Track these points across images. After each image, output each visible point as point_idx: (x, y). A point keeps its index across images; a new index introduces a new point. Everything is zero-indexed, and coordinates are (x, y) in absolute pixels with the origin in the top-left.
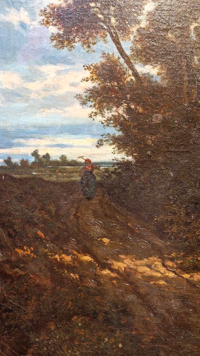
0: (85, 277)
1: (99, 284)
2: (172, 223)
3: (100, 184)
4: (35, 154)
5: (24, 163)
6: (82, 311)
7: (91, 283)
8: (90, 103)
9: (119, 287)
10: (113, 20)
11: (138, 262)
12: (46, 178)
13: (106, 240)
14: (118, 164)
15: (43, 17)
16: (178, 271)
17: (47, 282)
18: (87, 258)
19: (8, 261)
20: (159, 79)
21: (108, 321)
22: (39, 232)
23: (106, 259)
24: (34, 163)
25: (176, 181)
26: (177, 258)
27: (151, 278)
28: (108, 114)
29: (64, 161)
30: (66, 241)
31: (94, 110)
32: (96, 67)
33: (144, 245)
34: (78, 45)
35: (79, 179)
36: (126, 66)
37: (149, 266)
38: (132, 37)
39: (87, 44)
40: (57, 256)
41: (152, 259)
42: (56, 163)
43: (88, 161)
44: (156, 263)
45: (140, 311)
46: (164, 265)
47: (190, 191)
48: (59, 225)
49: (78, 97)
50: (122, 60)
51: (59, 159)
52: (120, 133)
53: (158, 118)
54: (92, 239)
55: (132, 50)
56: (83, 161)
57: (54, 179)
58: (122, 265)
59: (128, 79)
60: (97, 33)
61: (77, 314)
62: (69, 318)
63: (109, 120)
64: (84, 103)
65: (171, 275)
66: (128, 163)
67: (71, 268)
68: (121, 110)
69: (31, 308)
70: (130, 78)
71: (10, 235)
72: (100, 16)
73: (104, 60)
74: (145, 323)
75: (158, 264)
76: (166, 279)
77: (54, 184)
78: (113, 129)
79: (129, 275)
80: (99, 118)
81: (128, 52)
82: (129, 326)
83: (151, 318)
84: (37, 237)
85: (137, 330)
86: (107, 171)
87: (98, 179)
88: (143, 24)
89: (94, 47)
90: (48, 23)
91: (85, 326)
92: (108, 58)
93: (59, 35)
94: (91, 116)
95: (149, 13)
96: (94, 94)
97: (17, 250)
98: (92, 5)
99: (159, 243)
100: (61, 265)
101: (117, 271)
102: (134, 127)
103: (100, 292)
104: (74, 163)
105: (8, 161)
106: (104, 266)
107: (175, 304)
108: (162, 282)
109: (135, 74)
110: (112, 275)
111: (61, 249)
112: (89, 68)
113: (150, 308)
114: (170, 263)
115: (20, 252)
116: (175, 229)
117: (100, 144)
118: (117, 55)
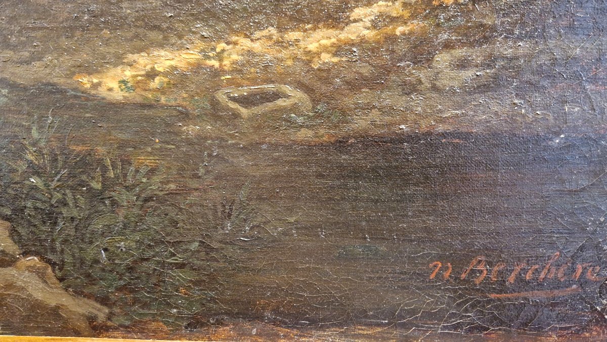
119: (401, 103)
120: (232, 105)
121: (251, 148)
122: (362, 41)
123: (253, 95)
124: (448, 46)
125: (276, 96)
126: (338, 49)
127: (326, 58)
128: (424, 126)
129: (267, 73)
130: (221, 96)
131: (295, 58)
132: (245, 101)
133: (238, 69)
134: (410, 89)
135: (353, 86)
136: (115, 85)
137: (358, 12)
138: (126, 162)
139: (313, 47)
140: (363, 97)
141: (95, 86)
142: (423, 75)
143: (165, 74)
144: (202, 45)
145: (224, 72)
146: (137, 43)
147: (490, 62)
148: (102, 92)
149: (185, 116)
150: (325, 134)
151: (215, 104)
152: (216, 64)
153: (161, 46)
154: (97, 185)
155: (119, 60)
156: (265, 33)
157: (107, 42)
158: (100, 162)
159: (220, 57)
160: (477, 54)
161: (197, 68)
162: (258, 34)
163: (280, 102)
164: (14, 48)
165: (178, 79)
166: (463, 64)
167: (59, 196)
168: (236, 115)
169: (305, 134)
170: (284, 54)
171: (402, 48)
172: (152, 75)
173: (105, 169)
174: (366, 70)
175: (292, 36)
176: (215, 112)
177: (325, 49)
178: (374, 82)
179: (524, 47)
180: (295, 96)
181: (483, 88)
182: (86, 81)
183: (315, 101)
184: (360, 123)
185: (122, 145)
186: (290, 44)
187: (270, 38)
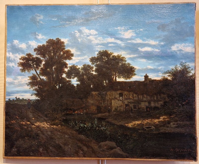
0: (28, 127)
1: (32, 129)
2: (49, 114)
3: (32, 105)
4: (16, 98)
5: (13, 100)
6: (27, 135)
7: (30, 129)
8: (29, 85)
9: (37, 130)
10: (35, 66)
11: (41, 123)
12: (18, 104)
13: (33, 118)
14: (36, 100)
15: (18, 65)
16: (50, 125)
17: (19, 129)
18: (29, 123)
19: (9, 124)
20: (45, 80)
21: (33, 138)
22: (17, 117)
23: (33, 123)
24: (16, 100)
25: (50, 104)
26: (50, 122)
27: (44, 127)
28: (34, 88)
29: (23, 99)
30: (24, 119)
31: (30, 87)
32: (31, 77)
33: (42, 119)
34: (26, 71)
35: (27, 104)
36: (38, 76)
37: (43, 124)
38: (39, 70)
39: (28, 71)
40: (21, 123)
41: (44, 122)
42: (21, 100)
43: (29, 99)
44: (45, 123)
45: (41, 135)
46: (47, 124)
47: (53, 106)
48: (22, 115)
49: (27, 84)
50: (37, 75)
51: (22, 99)
52: (37, 93)
53: (46, 89)
54: (30, 118)
55: (39, 73)
56: (28, 99)
57: (21, 104)
58: (37, 124)
59: (39, 80)
60: (31, 69)
61: (26, 137)
62: (24, 137)
63: (34, 89)
64: (28, 85)
65: (49, 126)
66: (39, 100)
67: (25, 125)
68: (37, 87)
69: (15, 136)
70: (39, 79)
71: (10, 118)
72: (32, 65)
73: (33, 75)
74: (43, 138)
75: (46, 124)
76: (47, 127)
77: (20, 105)
78: (35, 92)
79: (39, 126)
80: (32, 89)
81: (38, 73)
82: (39, 139)
83: (44, 137)
84: (16, 118)
85: (40, 140)
86: (33, 102)
87: (31, 103)
88: (42, 67)
89: (30, 72)
90: (19, 66)
91: (28, 139)
92: (34, 74)
93: (22, 69)
94: (30, 88)
95: (43, 64)
96: (30, 83)
97: (11, 121)
98: (30, 62)
99: (46, 119)
100: (22, 125)
101: (36, 126)
102: (40, 91)
103: (32, 131)
104: (26, 100)
105: (9, 99)
106: (33, 125)
107: (49, 133)
108: (46, 128)
109: (40, 78)
110: (35, 127)
111: (22, 121)
112: (29, 77)
113: (43, 134)
114: (48, 123)
115: (12, 122)
116: (49, 115)
117: (32, 95)
118: (36, 74)
119: (167, 128)
120: (145, 128)
121: (148, 134)
122: (162, 121)
123: (148, 127)
124: (172, 122)
125: (151, 127)
126: (159, 122)
127: (157, 123)
128: (170, 132)
129: (150, 124)
130: (144, 127)
131: (153, 123)
132: (147, 128)
133: (146, 124)
134: (168, 127)
135: (161, 126)
136: (130, 125)
137: (161, 117)
138: (132, 135)
139: (156, 121)
140: (162, 128)
141: (128, 125)
142: (169, 125)
143: (137, 124)
144: (141, 121)
145: (144, 124)
146: (133, 120)
147: (177, 124)
148: (129, 126)
149: (139, 130)
150: (157, 132)
151: (143, 128)
152: (143, 123)
153: (136, 121)
154: (128, 138)
155: (131, 122)
156: (150, 119)
157: (129, 120)
158: (128, 135)
159: (144, 122)
160: (176, 123)
161: (141, 123)
162: (149, 120)
163: (152, 128)
164: (117, 120)
165: (138, 125)
166: (174, 124)
167: (123, 139)
168: (146, 130)
169: (155, 132)
170: (152, 122)
171: (167, 122)
172: (135, 124)
173: (129, 136)
174: (162, 124)
175: (153, 120)
176: (143, 129)
177: (157, 122)
178: (164, 126)
179: (181, 122)
180: (153, 127)
181: (176, 127)
182: (126, 125)
183: (156, 128)
184: (162, 131)
185: (131, 133)
186: (153, 121)
187: (150, 120)
